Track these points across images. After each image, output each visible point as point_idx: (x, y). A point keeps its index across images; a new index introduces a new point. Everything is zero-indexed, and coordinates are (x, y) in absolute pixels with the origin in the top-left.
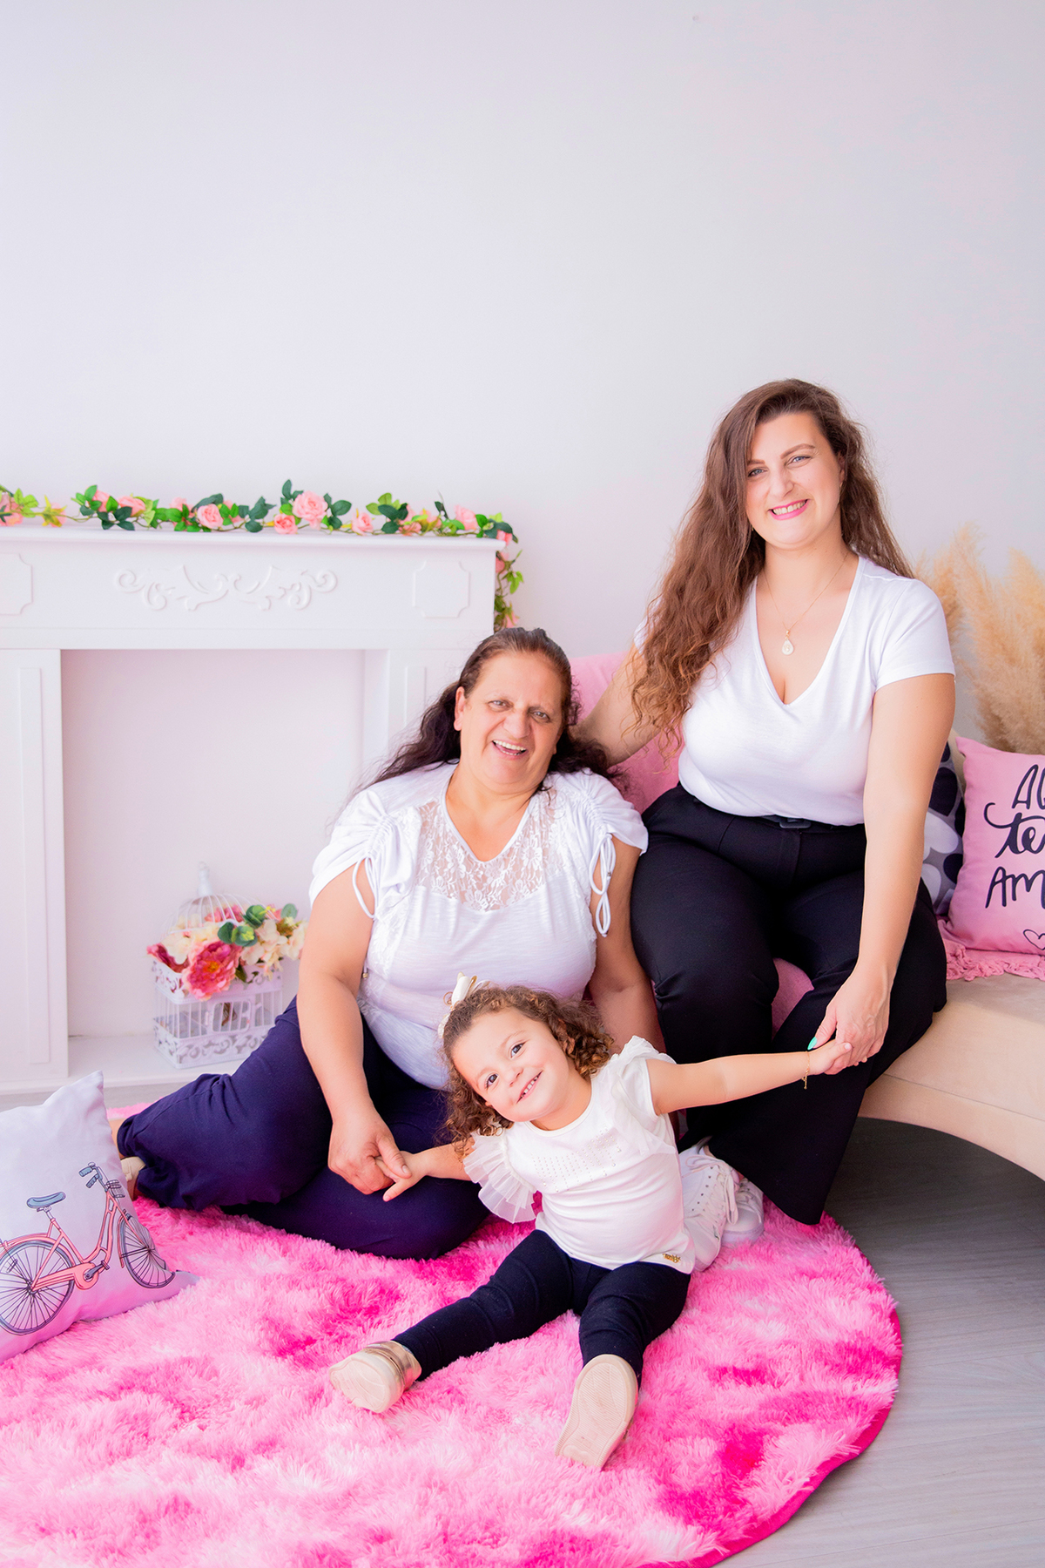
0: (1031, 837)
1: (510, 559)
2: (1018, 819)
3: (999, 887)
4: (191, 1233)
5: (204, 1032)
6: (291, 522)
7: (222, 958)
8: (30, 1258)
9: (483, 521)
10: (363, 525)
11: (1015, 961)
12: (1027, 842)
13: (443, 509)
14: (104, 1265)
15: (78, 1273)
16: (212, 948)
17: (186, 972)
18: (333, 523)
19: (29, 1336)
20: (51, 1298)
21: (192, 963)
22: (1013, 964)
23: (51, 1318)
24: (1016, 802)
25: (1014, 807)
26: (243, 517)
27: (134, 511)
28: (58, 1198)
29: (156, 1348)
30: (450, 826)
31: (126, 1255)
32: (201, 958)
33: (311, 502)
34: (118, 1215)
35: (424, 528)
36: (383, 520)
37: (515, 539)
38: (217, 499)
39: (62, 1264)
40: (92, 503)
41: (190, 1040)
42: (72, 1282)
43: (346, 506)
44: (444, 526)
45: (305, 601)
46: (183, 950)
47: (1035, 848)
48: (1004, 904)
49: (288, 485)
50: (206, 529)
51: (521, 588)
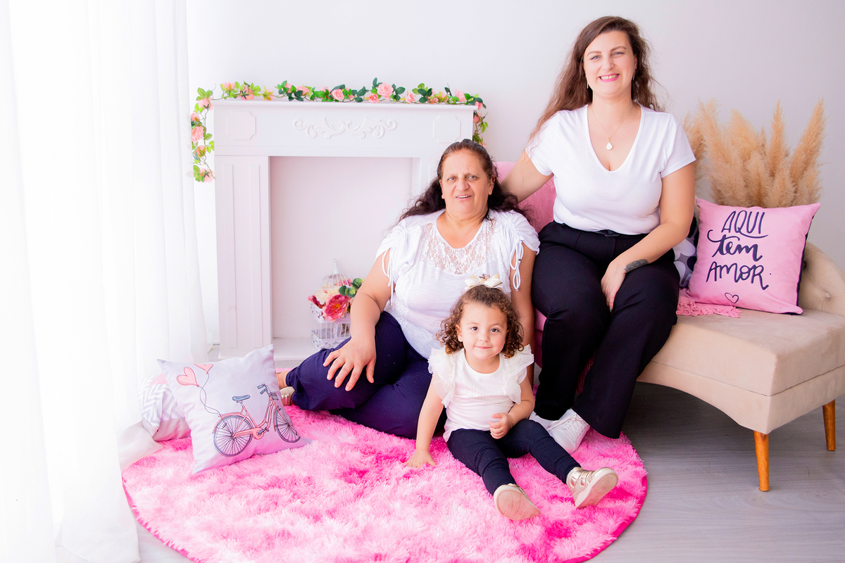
0: (730, 247)
1: (482, 116)
2: (724, 238)
3: (713, 271)
4: (314, 422)
5: (333, 337)
6: (376, 97)
7: (341, 303)
8: (232, 422)
9: (468, 97)
10: (410, 98)
11: (719, 308)
12: (728, 249)
13: (449, 91)
14: (266, 429)
15: (255, 431)
16: (337, 297)
17: (325, 308)
18: (396, 98)
19: (232, 458)
20: (242, 442)
21: (327, 304)
22: (718, 310)
23: (242, 451)
24: (724, 229)
25: (722, 232)
26: (354, 95)
27: (304, 93)
28: (247, 397)
29: (289, 468)
30: (438, 234)
31: (277, 426)
32: (331, 301)
33: (386, 88)
34: (274, 407)
35: (440, 101)
36: (420, 96)
37: (484, 106)
38: (342, 87)
39: (247, 427)
40: (285, 89)
41: (326, 340)
42: (251, 436)
43: (402, 90)
44: (449, 99)
45: (381, 135)
46: (324, 298)
47: (732, 252)
48: (716, 280)
49: (376, 80)
50: (337, 101)
51: (487, 129)
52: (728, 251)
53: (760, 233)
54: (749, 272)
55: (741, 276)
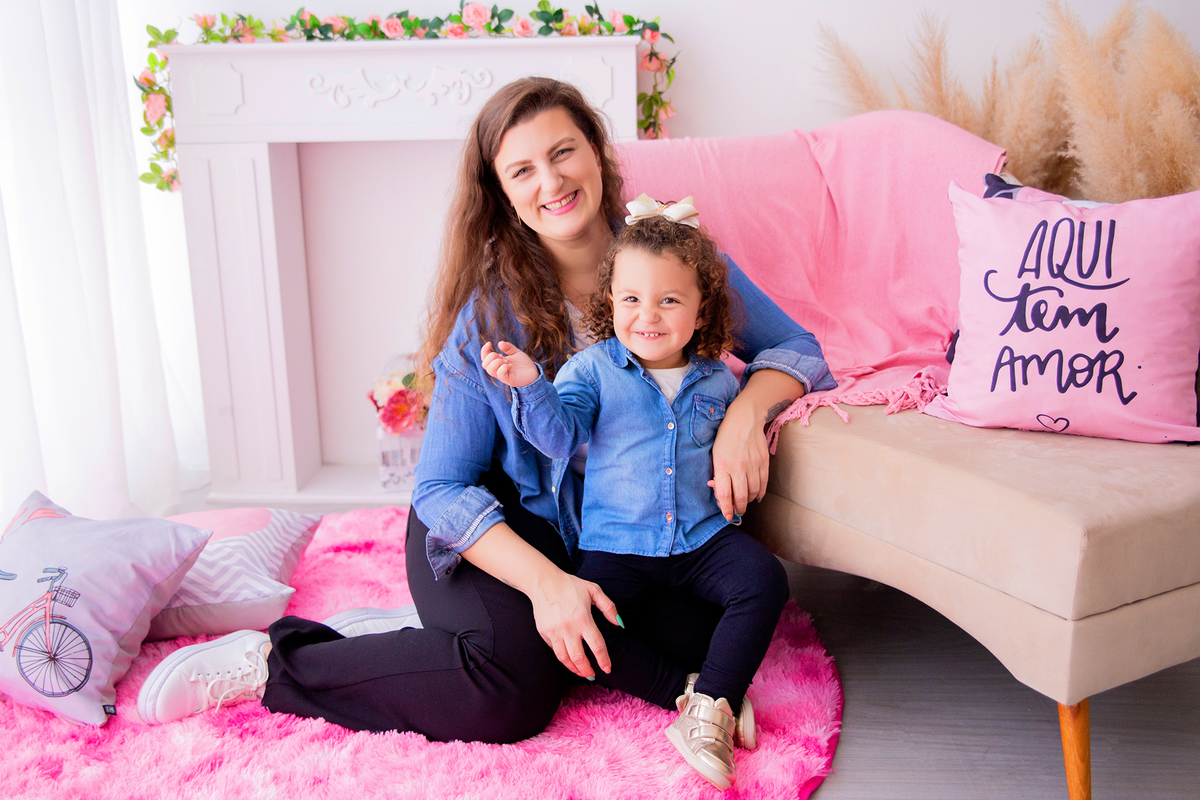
0: (1042, 312)
2: (1026, 291)
3: (1005, 371)
12: (1038, 318)
24: (1023, 270)
25: (1020, 276)
28: (10, 577)
47: (1047, 325)
48: (1014, 388)
52: (1038, 322)
53: (1109, 274)
54: (1090, 369)
55: (1072, 379)
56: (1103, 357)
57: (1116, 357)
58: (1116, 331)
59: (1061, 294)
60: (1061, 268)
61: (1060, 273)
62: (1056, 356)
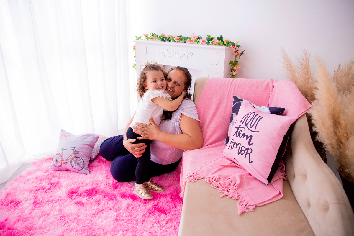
0: (240, 133)
2: (240, 127)
3: (231, 145)
25: (240, 123)
48: (231, 150)
52: (239, 136)
53: (255, 129)
54: (245, 151)
55: (241, 152)
56: (248, 149)
57: (251, 150)
58: (253, 143)
59: (245, 130)
60: (247, 124)
61: (246, 125)
62: (240, 145)
